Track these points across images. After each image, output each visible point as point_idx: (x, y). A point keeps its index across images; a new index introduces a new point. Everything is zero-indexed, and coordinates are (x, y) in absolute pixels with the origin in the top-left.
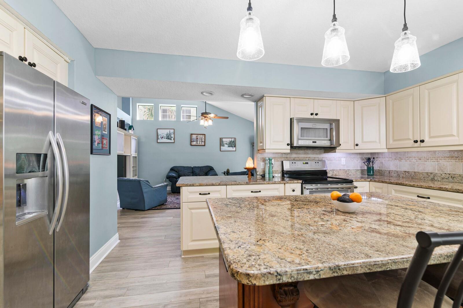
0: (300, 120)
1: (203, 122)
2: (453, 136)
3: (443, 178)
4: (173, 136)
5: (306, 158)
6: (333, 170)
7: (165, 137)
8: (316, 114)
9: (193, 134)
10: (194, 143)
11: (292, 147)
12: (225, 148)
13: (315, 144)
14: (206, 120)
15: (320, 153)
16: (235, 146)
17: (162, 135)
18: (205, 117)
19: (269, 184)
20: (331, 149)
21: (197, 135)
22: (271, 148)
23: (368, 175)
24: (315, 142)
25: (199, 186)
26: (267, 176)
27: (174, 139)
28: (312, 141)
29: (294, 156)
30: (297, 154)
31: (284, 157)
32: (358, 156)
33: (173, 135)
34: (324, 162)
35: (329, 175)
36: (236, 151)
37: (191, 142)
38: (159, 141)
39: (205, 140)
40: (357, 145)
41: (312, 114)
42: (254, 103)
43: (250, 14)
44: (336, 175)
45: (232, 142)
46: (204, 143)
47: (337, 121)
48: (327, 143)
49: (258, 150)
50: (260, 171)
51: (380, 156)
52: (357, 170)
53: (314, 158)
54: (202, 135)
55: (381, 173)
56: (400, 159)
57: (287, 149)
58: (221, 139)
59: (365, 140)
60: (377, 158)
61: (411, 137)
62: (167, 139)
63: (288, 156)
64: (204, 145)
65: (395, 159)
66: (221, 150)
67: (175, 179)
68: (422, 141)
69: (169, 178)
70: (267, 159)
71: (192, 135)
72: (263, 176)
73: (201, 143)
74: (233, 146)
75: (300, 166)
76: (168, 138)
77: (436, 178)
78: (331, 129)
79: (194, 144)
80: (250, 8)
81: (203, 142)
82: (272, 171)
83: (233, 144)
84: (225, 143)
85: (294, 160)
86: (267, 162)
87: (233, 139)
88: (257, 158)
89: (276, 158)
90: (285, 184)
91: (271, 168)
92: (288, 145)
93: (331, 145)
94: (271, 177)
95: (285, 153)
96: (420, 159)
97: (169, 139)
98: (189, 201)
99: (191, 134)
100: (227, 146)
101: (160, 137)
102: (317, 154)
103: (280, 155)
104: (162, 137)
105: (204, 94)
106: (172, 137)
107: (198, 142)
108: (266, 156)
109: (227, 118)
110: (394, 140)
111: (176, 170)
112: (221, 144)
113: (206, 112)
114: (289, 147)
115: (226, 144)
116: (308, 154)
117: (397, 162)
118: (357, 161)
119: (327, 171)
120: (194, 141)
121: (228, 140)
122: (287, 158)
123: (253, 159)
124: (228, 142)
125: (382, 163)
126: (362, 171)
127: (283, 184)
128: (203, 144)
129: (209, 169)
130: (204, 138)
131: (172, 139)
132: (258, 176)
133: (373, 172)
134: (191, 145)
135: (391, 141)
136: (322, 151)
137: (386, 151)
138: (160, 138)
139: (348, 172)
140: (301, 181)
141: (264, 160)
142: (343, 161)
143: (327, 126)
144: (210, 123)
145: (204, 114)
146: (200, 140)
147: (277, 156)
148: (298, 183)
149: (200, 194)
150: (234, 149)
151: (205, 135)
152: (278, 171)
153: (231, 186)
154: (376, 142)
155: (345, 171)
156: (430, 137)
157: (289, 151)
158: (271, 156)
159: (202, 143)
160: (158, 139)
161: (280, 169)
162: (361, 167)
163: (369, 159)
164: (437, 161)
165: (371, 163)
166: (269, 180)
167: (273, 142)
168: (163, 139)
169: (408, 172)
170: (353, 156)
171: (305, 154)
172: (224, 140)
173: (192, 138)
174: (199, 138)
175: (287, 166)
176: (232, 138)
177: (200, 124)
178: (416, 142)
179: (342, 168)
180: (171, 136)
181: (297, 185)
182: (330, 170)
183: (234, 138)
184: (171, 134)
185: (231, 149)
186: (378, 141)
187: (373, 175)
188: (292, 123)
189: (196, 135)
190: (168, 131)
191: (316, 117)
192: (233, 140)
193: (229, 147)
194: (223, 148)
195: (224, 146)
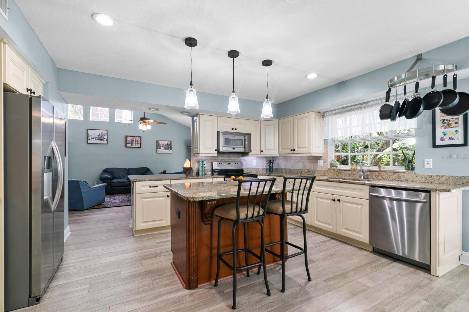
0: (225, 133)
1: (142, 127)
2: (306, 147)
3: (305, 172)
4: (105, 137)
5: (230, 160)
6: (248, 169)
7: (97, 138)
8: (236, 129)
9: (128, 136)
10: (130, 145)
11: (219, 152)
12: (162, 150)
13: (233, 150)
14: (145, 124)
15: (239, 157)
16: (171, 149)
17: (93, 136)
18: (144, 122)
19: (202, 178)
20: (245, 154)
21: (133, 137)
22: (204, 152)
23: (270, 172)
24: (235, 149)
25: (149, 181)
26: (200, 173)
27: (107, 141)
28: (232, 148)
29: (220, 158)
30: (223, 157)
31: (214, 160)
32: (264, 159)
34: (241, 163)
35: (245, 172)
36: (172, 153)
37: (126, 144)
38: (89, 142)
39: (141, 142)
40: (262, 151)
41: (232, 129)
42: (191, 117)
43: (191, 87)
44: (249, 172)
45: (168, 145)
46: (140, 145)
47: (249, 135)
48: (242, 150)
49: (194, 154)
50: (195, 170)
51: (277, 159)
52: (264, 169)
53: (235, 160)
54: (138, 138)
55: (277, 170)
56: (287, 161)
57: (215, 154)
58: (157, 142)
59: (267, 148)
60: (276, 160)
61: (290, 147)
62: (98, 140)
63: (217, 159)
64: (140, 147)
65: (285, 161)
66: (158, 152)
67: (110, 181)
68: (294, 150)
69: (102, 180)
70: (201, 160)
72: (198, 174)
73: (136, 145)
75: (225, 166)
76: (100, 138)
77: (302, 173)
78: (245, 140)
80: (191, 84)
81: (139, 144)
82: (204, 169)
83: (169, 147)
84: (161, 145)
85: (221, 161)
86: (201, 163)
87: (169, 142)
88: (193, 160)
89: (207, 160)
90: (213, 178)
91: (203, 167)
92: (216, 150)
93: (245, 151)
94: (204, 174)
95: (214, 157)
96: (296, 161)
97: (101, 140)
98: (141, 193)
99: (126, 136)
100: (164, 148)
101: (90, 137)
102: (237, 157)
103: (210, 158)
104: (92, 138)
105: (151, 109)
106: (105, 139)
107: (134, 144)
108: (200, 158)
109: (165, 124)
110: (282, 149)
111: (110, 172)
112: (158, 146)
113: (144, 117)
114: (216, 152)
115: (163, 146)
116: (231, 157)
117: (285, 163)
118: (264, 162)
119: (243, 169)
120: (129, 143)
121: (165, 143)
122: (216, 160)
123: (190, 161)
124: (165, 144)
125: (278, 163)
126: (267, 169)
127: (212, 179)
128: (139, 146)
129: (146, 171)
130: (140, 140)
131: (105, 140)
132: (194, 174)
133: (273, 170)
134: (126, 147)
135: (281, 150)
136: (240, 155)
137: (278, 155)
138: (90, 139)
139: (257, 170)
140: (224, 176)
141: (198, 162)
142: (255, 162)
143: (242, 138)
144: (149, 127)
145: (143, 119)
146: (136, 142)
147: (208, 158)
148: (222, 177)
149: (150, 187)
150: (171, 151)
151: (141, 137)
152: (209, 169)
153: (174, 180)
154: (273, 149)
155: (256, 169)
156: (298, 148)
157: (216, 155)
158: (203, 158)
159: (138, 145)
160: (88, 139)
161: (210, 169)
162: (266, 167)
163: (271, 161)
164: (303, 162)
165: (272, 164)
166: (202, 176)
167: (205, 148)
168: (94, 140)
169: (291, 169)
170: (261, 159)
171: (228, 157)
172: (160, 142)
173: (127, 140)
174: (135, 140)
175: (216, 166)
176: (168, 141)
177: (139, 128)
178: (292, 150)
179: (254, 167)
180: (103, 137)
181: (221, 179)
182: (246, 169)
183: (171, 141)
184: (103, 136)
185: (167, 151)
186: (274, 149)
187: (273, 172)
188: (219, 135)
189: (131, 137)
190: (100, 132)
191: (235, 131)
193: (165, 149)
194: (159, 150)
195: (160, 148)
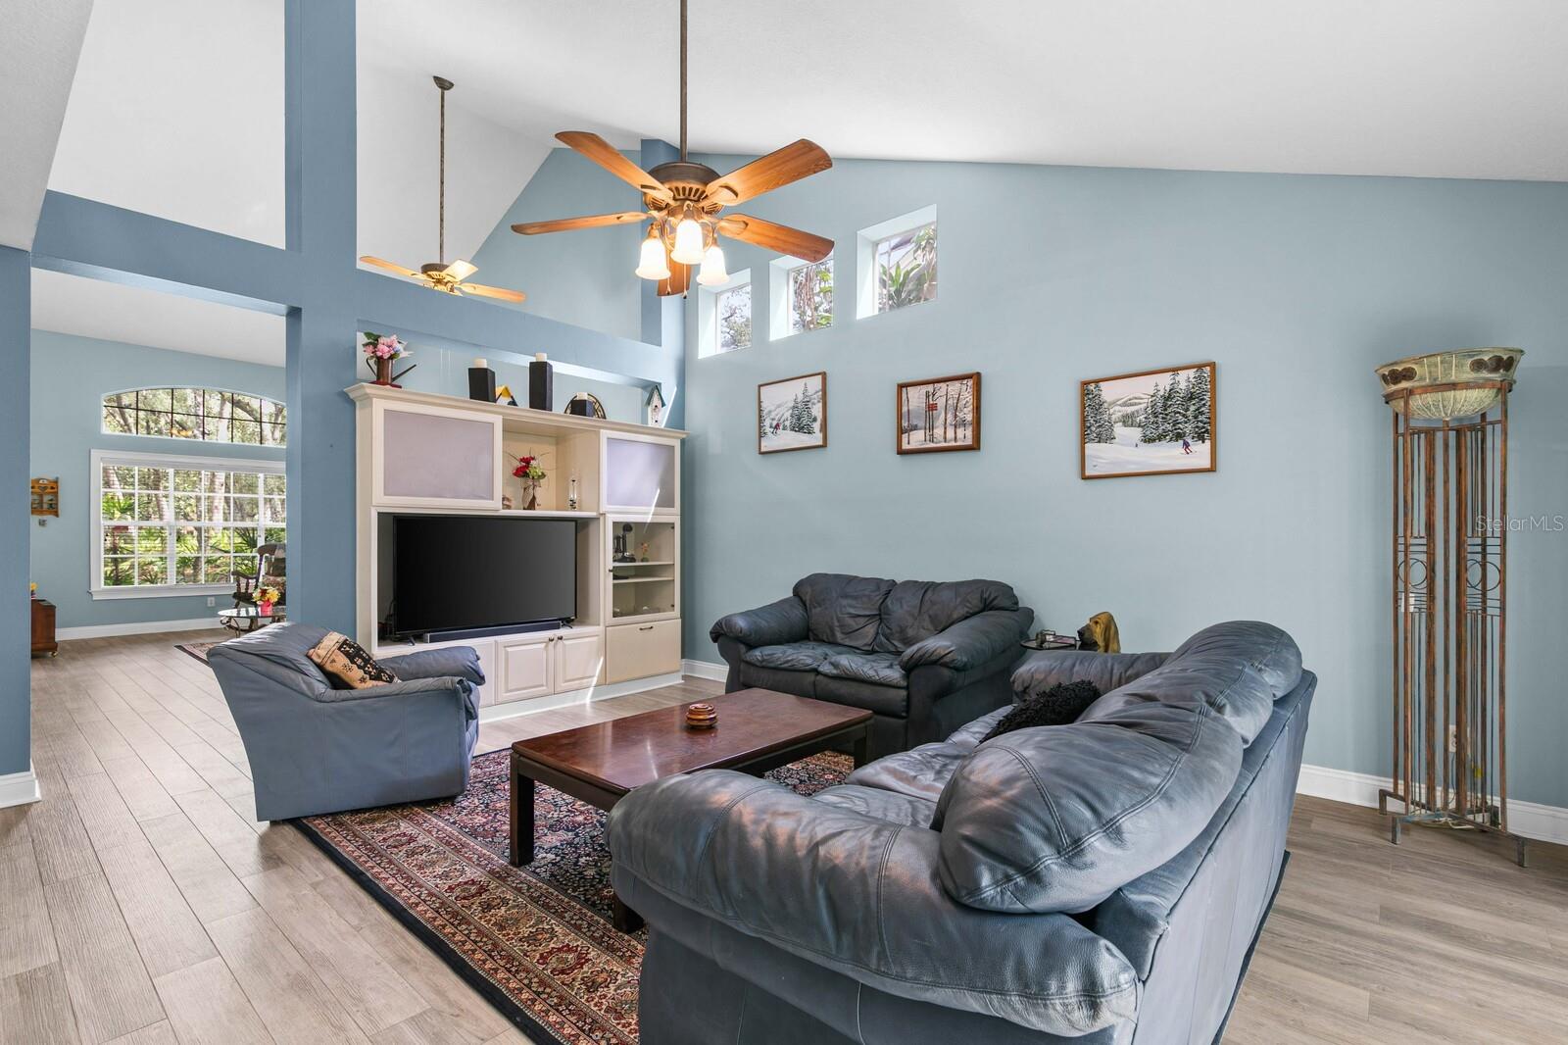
4: (817, 410)
7: (788, 423)
9: (908, 386)
10: (916, 439)
12: (1125, 450)
16: (1206, 432)
21: (930, 388)
27: (824, 428)
33: (821, 404)
36: (1212, 469)
37: (901, 431)
38: (765, 445)
39: (977, 410)
45: (1177, 399)
46: (969, 432)
54: (957, 384)
58: (1088, 392)
62: (793, 429)
64: (975, 447)
66: (1090, 474)
71: (904, 390)
73: (950, 434)
74: (1188, 428)
76: (799, 423)
79: (913, 446)
81: (964, 423)
83: (1184, 416)
84: (1117, 412)
87: (1185, 380)
97: (801, 429)
99: (901, 387)
100: (1136, 433)
101: (767, 423)
104: (774, 423)
106: (815, 420)
107: (938, 432)
112: (1092, 422)
115: (1128, 420)
120: (915, 428)
121: (1144, 390)
124: (1146, 402)
128: (965, 436)
130: (972, 399)
131: (817, 426)
134: (901, 452)
146: (950, 417)
150: (1200, 454)
151: (975, 377)
159: (960, 432)
160: (761, 435)
168: (780, 431)
172: (1109, 392)
173: (905, 409)
174: (941, 403)
176: (1175, 370)
180: (810, 414)
183: (1200, 367)
184: (811, 405)
185: (1169, 454)
189: (924, 389)
190: (799, 388)
192: (1183, 385)
193: (1148, 440)
194: (1101, 457)
195: (1110, 438)
